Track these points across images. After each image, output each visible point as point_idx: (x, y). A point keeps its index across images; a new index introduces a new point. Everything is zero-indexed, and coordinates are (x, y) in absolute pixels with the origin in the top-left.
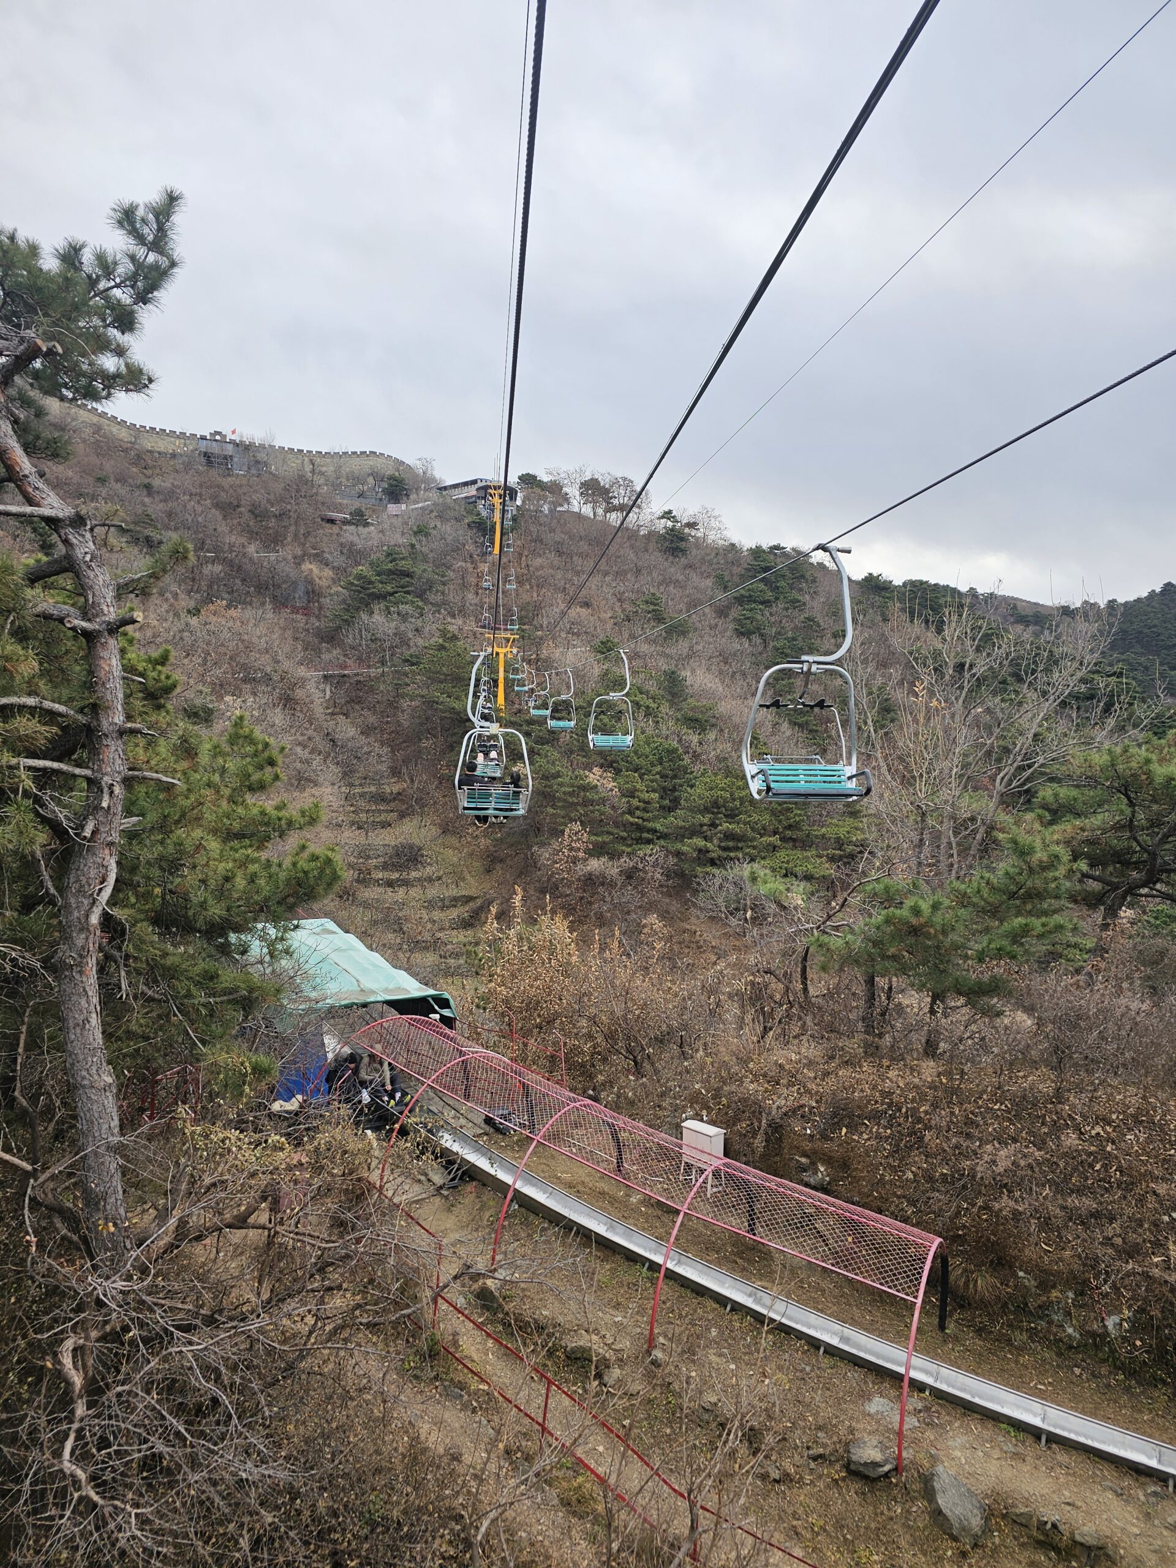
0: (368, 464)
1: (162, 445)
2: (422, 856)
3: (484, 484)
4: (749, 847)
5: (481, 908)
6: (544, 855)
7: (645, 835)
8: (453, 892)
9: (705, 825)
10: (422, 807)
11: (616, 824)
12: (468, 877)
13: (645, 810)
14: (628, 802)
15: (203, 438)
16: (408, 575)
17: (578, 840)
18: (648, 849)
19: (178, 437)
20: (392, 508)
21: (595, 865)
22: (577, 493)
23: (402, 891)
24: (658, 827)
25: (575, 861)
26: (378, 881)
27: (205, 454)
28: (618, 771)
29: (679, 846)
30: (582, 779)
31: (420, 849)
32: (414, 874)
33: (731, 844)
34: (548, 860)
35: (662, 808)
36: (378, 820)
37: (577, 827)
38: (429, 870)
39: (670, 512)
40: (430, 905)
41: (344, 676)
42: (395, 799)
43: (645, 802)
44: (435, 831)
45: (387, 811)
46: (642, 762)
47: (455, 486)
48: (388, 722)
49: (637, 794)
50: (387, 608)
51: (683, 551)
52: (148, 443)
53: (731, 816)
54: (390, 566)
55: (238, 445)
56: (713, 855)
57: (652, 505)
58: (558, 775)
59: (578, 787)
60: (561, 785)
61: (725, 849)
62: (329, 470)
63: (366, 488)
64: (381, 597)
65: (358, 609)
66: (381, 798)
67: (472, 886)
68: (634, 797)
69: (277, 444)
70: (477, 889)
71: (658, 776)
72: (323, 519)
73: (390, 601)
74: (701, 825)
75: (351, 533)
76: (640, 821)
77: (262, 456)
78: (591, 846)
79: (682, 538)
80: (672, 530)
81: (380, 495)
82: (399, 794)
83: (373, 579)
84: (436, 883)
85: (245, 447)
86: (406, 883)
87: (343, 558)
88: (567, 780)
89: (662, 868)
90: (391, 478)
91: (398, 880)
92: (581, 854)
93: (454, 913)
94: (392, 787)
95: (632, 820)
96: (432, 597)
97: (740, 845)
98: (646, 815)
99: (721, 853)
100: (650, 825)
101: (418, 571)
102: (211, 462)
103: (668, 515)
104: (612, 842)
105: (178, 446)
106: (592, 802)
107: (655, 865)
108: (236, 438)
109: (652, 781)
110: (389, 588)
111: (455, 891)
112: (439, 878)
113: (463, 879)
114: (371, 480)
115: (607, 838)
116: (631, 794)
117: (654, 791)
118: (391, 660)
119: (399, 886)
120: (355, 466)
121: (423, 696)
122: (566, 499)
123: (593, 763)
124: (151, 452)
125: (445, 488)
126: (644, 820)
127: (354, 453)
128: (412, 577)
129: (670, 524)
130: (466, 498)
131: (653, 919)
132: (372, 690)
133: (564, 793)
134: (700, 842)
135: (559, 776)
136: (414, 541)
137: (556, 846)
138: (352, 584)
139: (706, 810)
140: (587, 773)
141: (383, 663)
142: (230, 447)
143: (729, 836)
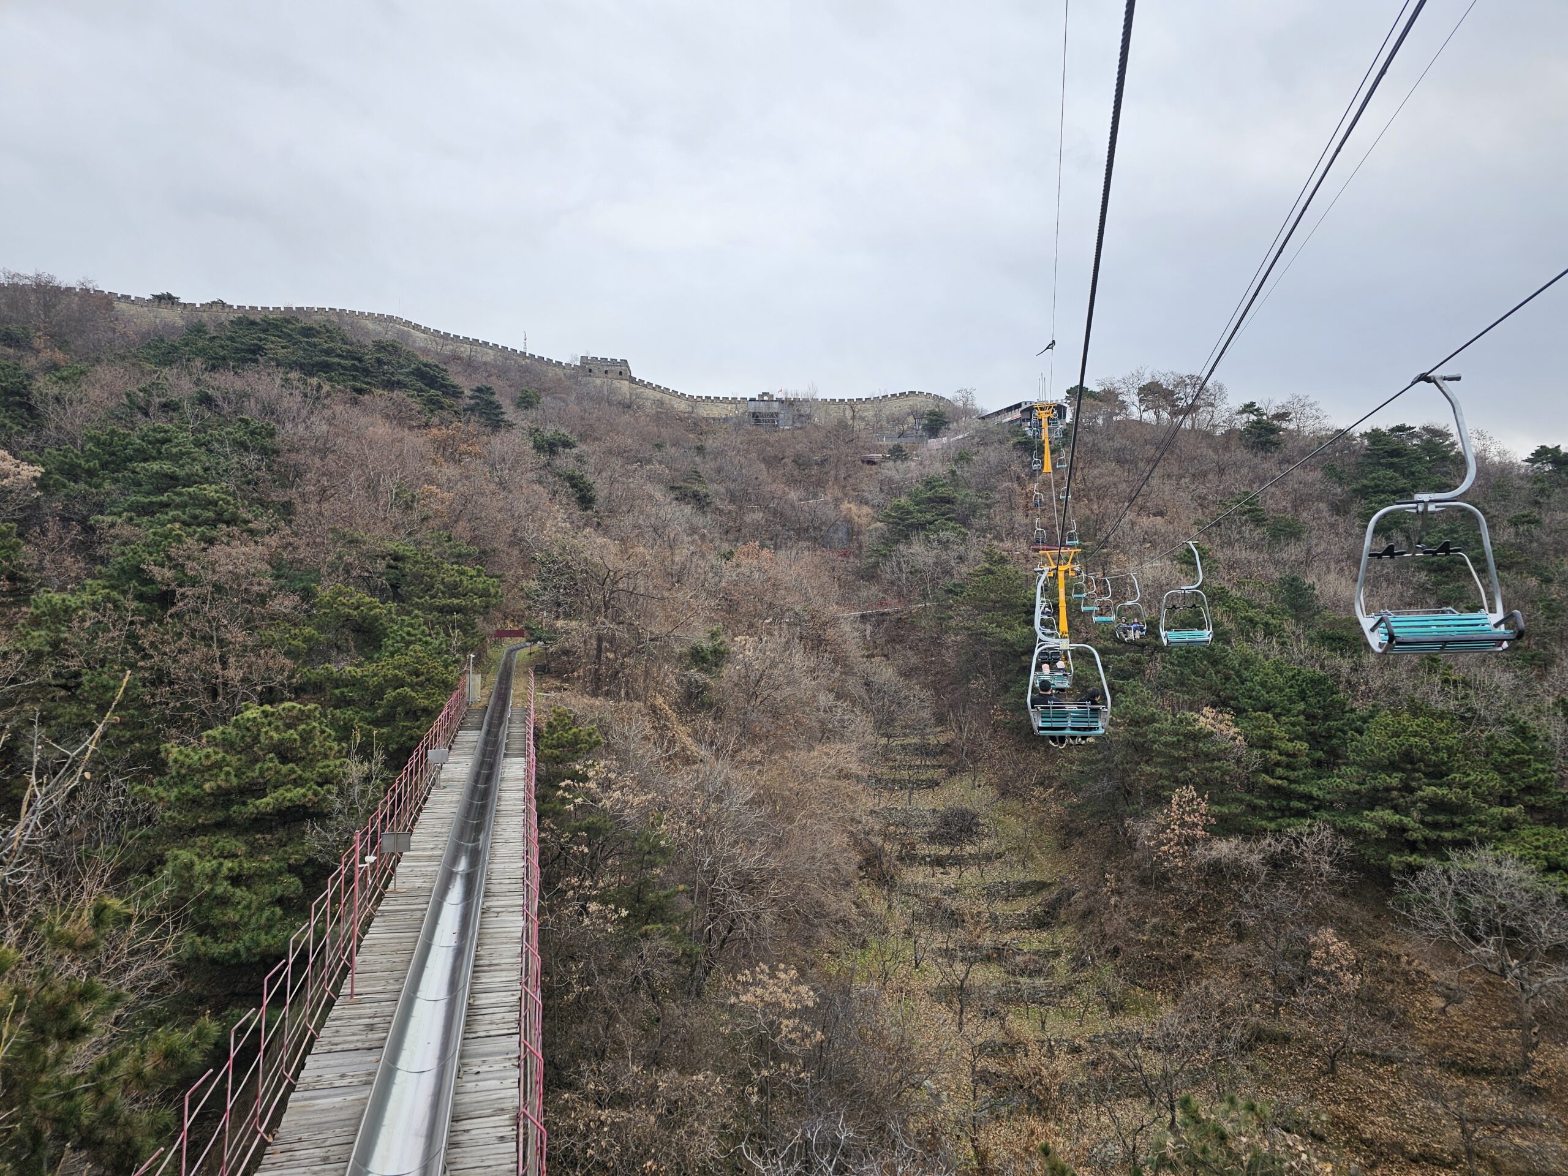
0: (905, 405)
1: (717, 412)
2: (978, 825)
3: (1028, 405)
4: (1472, 823)
5: (1059, 900)
6: (1144, 831)
7: (1295, 804)
8: (1019, 875)
9: (1394, 789)
10: (975, 761)
11: (1250, 788)
12: (1037, 854)
13: (1289, 767)
14: (1262, 755)
15: (752, 400)
16: (949, 501)
17: (1194, 811)
18: (1303, 825)
19: (730, 402)
20: (934, 443)
21: (1224, 848)
22: (1136, 399)
23: (954, 872)
24: (1315, 792)
25: (1191, 842)
26: (923, 858)
27: (754, 414)
28: (1239, 712)
29: (1353, 821)
30: (1189, 724)
31: (974, 816)
32: (969, 849)
33: (1442, 818)
34: (1149, 839)
35: (1318, 764)
36: (923, 777)
37: (1189, 792)
38: (986, 845)
39: (1252, 404)
40: (991, 893)
41: (883, 614)
42: (942, 752)
43: (1288, 755)
44: (992, 793)
45: (934, 767)
46: (1275, 697)
47: (998, 413)
48: (932, 662)
49: (1274, 743)
50: (927, 536)
51: (1277, 444)
52: (704, 411)
53: (1437, 774)
54: (929, 494)
55: (782, 402)
56: (1415, 835)
57: (1229, 400)
58: (1151, 719)
59: (1185, 735)
60: (1160, 732)
61: (1435, 826)
62: (870, 414)
63: (906, 427)
64: (921, 526)
65: (897, 542)
66: (924, 751)
67: (1043, 869)
68: (1270, 748)
69: (820, 396)
70: (1051, 872)
71: (1302, 718)
72: (863, 462)
73: (930, 530)
74: (1388, 789)
75: (891, 470)
76: (1285, 783)
77: (805, 410)
78: (1213, 821)
79: (1274, 430)
80: (1259, 422)
81: (920, 432)
82: (947, 745)
83: (912, 509)
84: (997, 864)
85: (788, 403)
86: (958, 861)
87: (882, 495)
88: (1167, 725)
89: (1330, 854)
90: (932, 413)
91: (949, 857)
92: (1199, 833)
93: (1022, 906)
94: (938, 737)
95: (1272, 781)
96: (974, 521)
97: (1457, 820)
98: (1293, 775)
99: (1427, 832)
100: (1301, 788)
101: (959, 496)
102: (759, 421)
103: (1249, 408)
104: (1243, 814)
105: (731, 411)
106: (1209, 757)
107: (1319, 849)
108: (781, 396)
109: (1293, 725)
110: (929, 517)
111: (1022, 875)
112: (1000, 855)
113: (1032, 858)
114: (911, 419)
115: (1237, 809)
116: (1266, 743)
117: (1299, 738)
118: (933, 592)
119: (951, 865)
120: (895, 408)
121: (968, 629)
122: (1123, 406)
123: (1200, 701)
124: (707, 419)
125: (988, 416)
126: (1291, 782)
127: (893, 395)
128: (953, 503)
129: (1253, 418)
130: (1011, 422)
131: (1328, 934)
132: (913, 627)
133: (1166, 744)
134: (1389, 816)
135: (1154, 721)
136: (955, 468)
137: (1160, 819)
138: (889, 516)
139: (1392, 766)
140: (1196, 716)
141: (924, 596)
142: (776, 405)
143: (1436, 805)
